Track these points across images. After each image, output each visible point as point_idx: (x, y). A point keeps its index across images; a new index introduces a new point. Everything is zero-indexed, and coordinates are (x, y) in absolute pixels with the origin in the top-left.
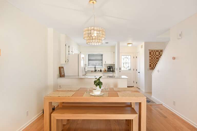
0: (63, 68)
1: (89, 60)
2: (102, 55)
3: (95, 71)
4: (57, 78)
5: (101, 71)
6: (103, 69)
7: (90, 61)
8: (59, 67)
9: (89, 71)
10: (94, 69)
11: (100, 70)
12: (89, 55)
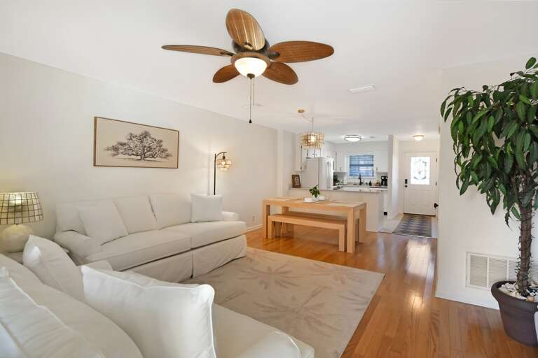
0: (298, 176)
1: (351, 165)
2: (372, 156)
3: (361, 183)
4: (289, 189)
5: (370, 184)
6: (374, 182)
7: (352, 167)
8: (293, 176)
9: (350, 183)
10: (358, 181)
11: (368, 182)
12: (351, 157)
